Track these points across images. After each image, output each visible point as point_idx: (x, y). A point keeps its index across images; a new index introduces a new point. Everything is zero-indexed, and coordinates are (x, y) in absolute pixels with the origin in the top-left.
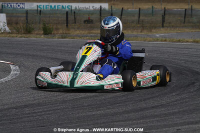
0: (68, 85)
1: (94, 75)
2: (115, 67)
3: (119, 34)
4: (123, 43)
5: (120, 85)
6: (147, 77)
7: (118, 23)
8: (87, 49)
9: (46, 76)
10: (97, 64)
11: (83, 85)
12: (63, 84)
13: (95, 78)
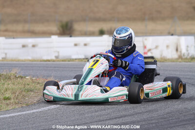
0: (73, 98)
1: (99, 87)
2: (124, 79)
3: (131, 45)
4: (134, 54)
5: (125, 97)
6: (156, 89)
7: (131, 34)
8: (94, 61)
9: (52, 91)
10: (106, 77)
11: (88, 98)
12: (67, 97)
13: (100, 91)
